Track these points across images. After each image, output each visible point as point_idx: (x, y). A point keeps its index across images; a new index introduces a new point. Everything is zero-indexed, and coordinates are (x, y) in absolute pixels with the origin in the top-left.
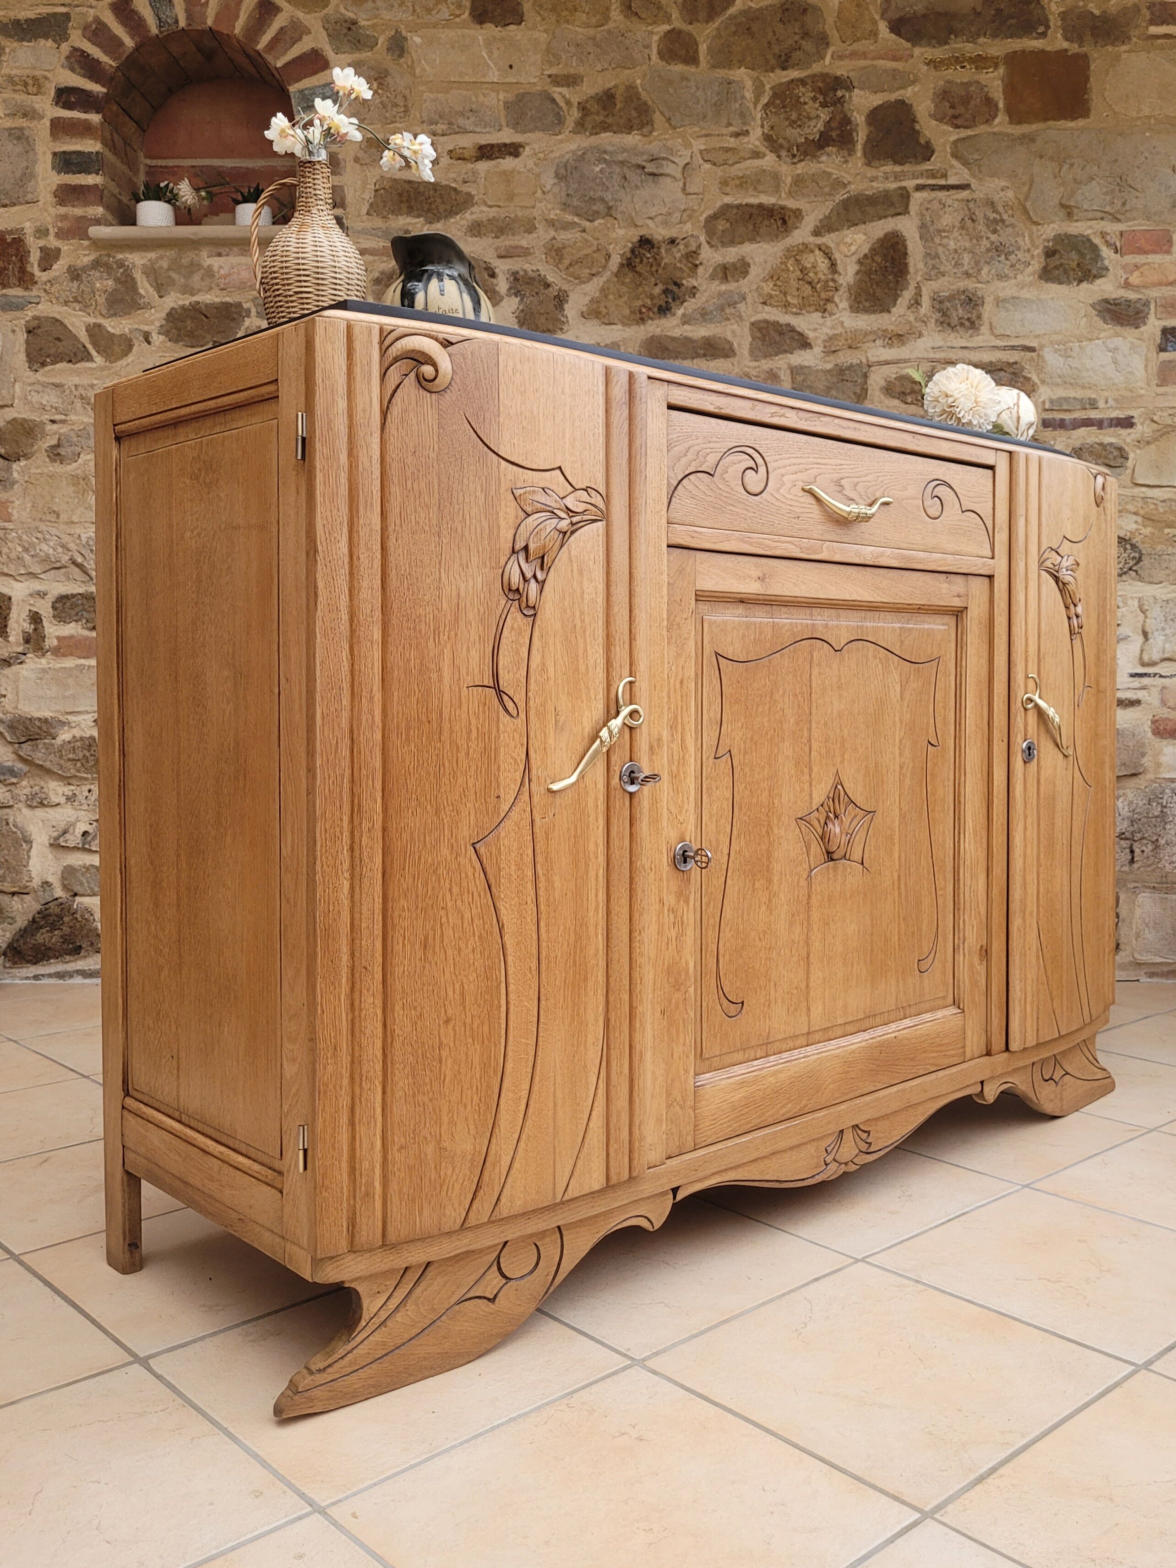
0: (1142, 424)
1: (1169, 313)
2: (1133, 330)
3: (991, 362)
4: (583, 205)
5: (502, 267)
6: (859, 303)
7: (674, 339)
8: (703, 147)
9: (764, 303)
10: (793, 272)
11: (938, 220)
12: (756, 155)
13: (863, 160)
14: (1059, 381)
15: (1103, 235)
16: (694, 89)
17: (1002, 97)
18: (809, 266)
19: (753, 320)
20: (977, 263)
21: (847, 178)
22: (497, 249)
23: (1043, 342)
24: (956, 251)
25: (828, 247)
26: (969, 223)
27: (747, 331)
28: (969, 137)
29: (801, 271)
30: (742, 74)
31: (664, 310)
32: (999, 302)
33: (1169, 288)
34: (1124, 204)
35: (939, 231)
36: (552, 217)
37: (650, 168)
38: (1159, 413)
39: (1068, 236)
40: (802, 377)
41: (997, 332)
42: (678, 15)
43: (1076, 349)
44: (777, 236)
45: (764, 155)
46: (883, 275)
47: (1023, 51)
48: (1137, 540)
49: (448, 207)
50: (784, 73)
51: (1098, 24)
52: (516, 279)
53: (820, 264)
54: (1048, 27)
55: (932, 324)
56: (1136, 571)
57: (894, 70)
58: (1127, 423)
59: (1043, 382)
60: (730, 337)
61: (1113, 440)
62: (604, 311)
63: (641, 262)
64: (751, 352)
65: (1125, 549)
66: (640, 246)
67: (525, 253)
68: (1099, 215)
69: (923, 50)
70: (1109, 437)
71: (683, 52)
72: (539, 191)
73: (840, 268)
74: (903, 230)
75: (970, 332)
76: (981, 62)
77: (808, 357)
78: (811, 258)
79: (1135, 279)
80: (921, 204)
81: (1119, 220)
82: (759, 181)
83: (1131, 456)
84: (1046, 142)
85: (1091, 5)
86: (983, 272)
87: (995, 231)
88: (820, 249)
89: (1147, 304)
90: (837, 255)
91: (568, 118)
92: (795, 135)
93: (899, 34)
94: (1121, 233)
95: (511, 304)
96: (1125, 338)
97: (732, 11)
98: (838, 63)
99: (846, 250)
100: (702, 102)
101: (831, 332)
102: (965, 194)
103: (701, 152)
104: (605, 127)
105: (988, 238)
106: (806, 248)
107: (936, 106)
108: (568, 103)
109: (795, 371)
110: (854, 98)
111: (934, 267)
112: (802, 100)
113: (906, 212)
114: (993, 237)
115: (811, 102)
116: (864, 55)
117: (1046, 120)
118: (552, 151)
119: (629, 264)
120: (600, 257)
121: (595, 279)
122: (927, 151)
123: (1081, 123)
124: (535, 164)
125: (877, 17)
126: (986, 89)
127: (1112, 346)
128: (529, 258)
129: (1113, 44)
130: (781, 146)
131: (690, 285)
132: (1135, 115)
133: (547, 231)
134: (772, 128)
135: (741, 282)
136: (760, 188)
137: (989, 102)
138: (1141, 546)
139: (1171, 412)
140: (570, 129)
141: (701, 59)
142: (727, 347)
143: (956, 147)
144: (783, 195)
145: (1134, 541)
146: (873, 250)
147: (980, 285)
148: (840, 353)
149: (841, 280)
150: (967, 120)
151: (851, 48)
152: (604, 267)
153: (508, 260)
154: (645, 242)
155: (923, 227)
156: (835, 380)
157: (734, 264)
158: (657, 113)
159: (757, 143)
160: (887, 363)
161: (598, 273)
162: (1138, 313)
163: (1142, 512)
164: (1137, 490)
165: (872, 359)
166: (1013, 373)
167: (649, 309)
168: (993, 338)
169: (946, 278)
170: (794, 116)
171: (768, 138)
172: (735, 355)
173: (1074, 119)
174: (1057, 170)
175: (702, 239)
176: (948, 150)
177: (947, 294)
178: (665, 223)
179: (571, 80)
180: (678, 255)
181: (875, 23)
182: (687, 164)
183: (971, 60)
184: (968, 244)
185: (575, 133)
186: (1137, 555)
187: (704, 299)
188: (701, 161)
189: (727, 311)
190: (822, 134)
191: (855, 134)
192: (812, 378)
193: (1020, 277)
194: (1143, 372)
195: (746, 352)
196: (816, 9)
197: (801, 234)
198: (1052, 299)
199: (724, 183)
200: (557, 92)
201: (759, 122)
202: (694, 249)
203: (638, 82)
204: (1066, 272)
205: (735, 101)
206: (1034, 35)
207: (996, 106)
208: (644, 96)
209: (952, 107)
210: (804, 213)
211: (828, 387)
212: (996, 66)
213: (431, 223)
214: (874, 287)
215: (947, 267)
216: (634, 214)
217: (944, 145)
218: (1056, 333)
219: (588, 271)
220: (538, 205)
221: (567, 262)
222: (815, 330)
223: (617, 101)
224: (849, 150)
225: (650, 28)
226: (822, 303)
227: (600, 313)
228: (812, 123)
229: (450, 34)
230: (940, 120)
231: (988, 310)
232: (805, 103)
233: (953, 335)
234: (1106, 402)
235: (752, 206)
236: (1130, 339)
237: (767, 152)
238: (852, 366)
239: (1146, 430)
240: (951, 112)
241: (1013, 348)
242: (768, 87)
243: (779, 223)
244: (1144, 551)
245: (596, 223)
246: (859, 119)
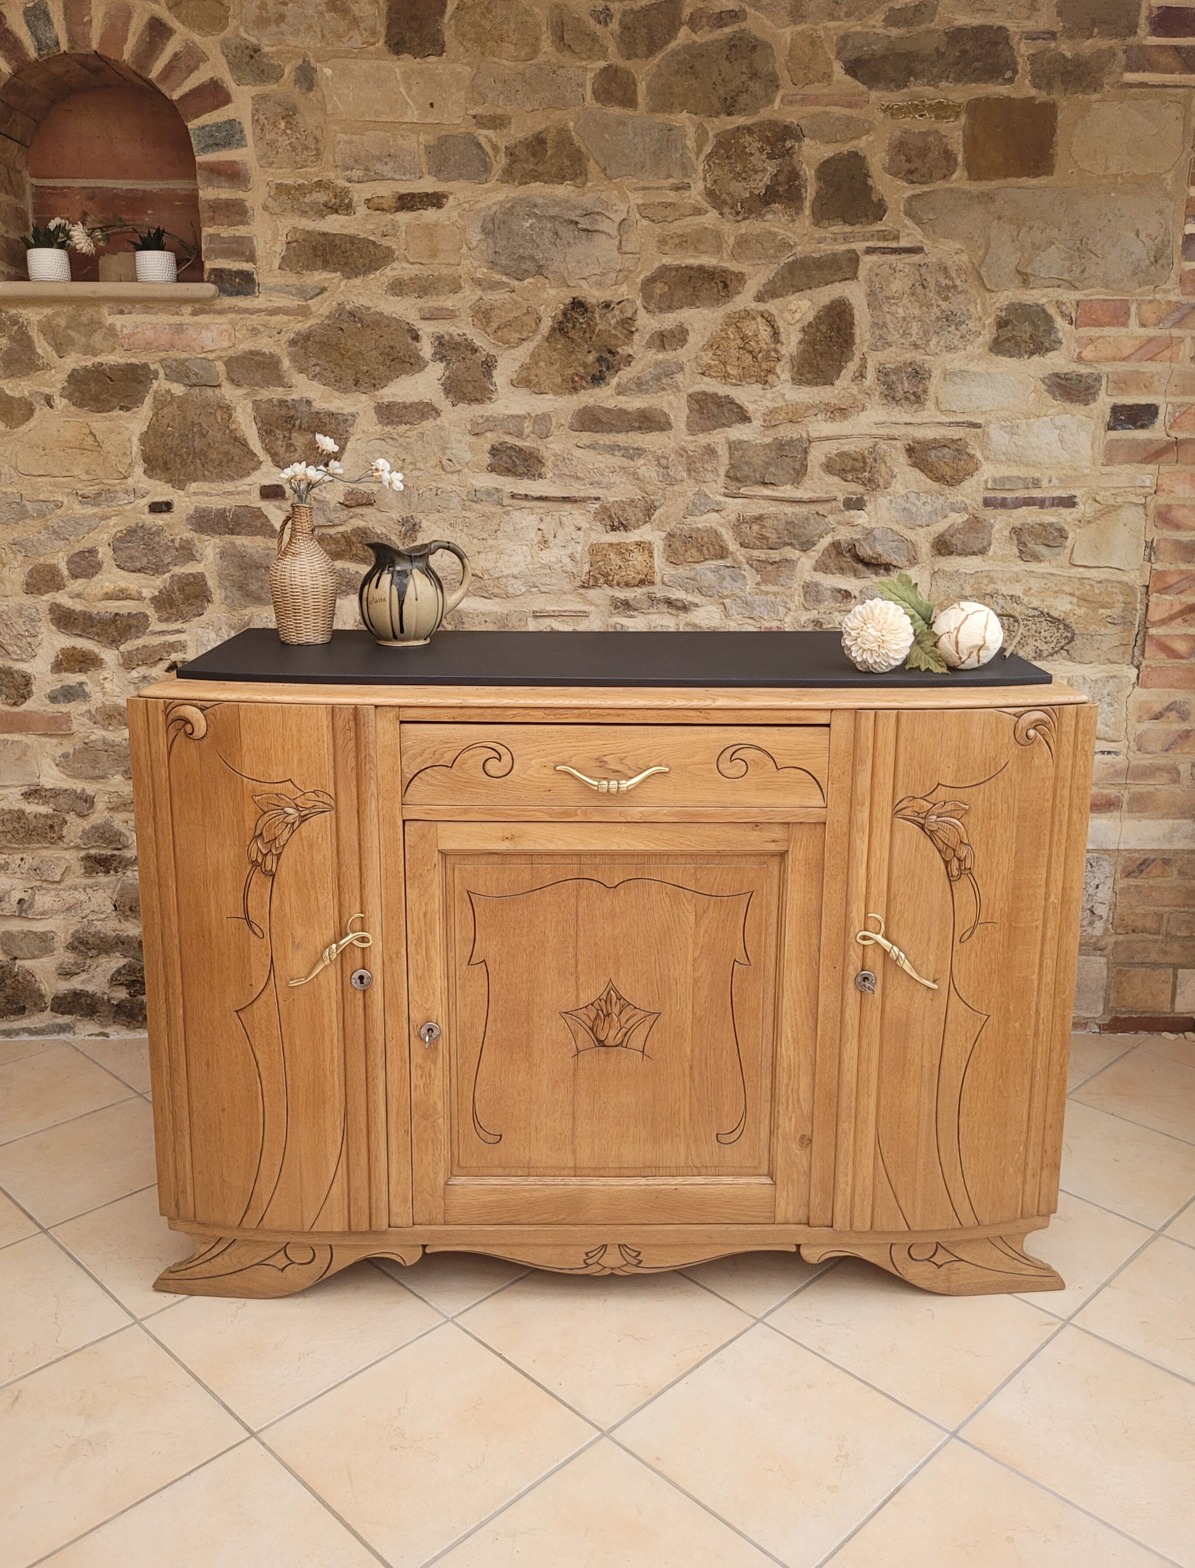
0: (1084, 504)
1: (1121, 389)
2: (1082, 407)
3: (935, 439)
4: (512, 263)
5: (427, 329)
6: (802, 374)
7: (608, 411)
8: (640, 202)
9: (703, 374)
10: (734, 340)
11: (887, 286)
12: (698, 211)
13: (811, 219)
14: (1003, 458)
15: (1059, 304)
16: (632, 135)
17: (961, 149)
18: (750, 334)
19: (690, 391)
20: (926, 333)
21: (793, 239)
22: (421, 310)
23: (990, 418)
24: (904, 319)
25: (771, 315)
26: (919, 289)
27: (684, 402)
28: (925, 194)
29: (742, 339)
30: (683, 119)
31: (598, 379)
32: (947, 375)
33: (1123, 363)
34: (1083, 272)
35: (888, 298)
36: (479, 276)
37: (584, 223)
38: (1103, 493)
39: (1022, 306)
40: (740, 453)
41: (942, 407)
42: (616, 50)
43: (1023, 427)
44: (718, 300)
45: (706, 212)
46: (828, 346)
47: (987, 98)
48: (1071, 620)
49: (367, 262)
50: (729, 119)
51: (1070, 68)
52: (441, 344)
53: (762, 332)
54: (1015, 72)
55: (876, 397)
56: (1067, 651)
57: (848, 118)
58: (1069, 502)
59: (986, 458)
60: (666, 410)
61: (1053, 520)
62: (535, 380)
63: (574, 327)
64: (688, 425)
65: (1058, 629)
66: (573, 309)
67: (450, 315)
68: (1056, 282)
69: (880, 94)
70: (1050, 516)
71: (619, 94)
72: (465, 246)
73: (783, 337)
74: (850, 297)
75: (916, 406)
76: (942, 110)
77: (747, 431)
78: (753, 326)
79: (1088, 353)
80: (871, 270)
81: (1076, 288)
82: (699, 241)
83: (1071, 535)
84: (1005, 202)
85: (1063, 46)
86: (931, 343)
87: (946, 299)
88: (763, 316)
89: (1098, 379)
90: (780, 323)
91: (495, 164)
92: (740, 189)
93: (854, 75)
94: (1078, 303)
95: (435, 371)
96: (1073, 415)
97: (673, 45)
98: (788, 109)
99: (790, 317)
100: (640, 151)
101: (771, 405)
102: (916, 258)
103: (638, 206)
104: (535, 177)
105: (938, 306)
106: (747, 315)
107: (891, 160)
108: (495, 148)
109: (733, 446)
110: (803, 149)
111: (881, 337)
112: (747, 150)
113: (854, 277)
114: (944, 305)
115: (757, 154)
116: (816, 100)
117: (1006, 176)
118: (478, 202)
119: (560, 329)
120: (530, 321)
121: (525, 344)
122: (878, 210)
123: (1043, 180)
124: (460, 216)
125: (832, 57)
126: (945, 140)
127: (1059, 424)
128: (456, 320)
129: (1083, 92)
130: (724, 202)
131: (625, 354)
132: (1101, 173)
133: (473, 291)
134: (715, 181)
135: (680, 351)
136: (702, 247)
137: (948, 156)
138: (1074, 626)
139: (1114, 491)
140: (497, 177)
141: (640, 100)
142: (663, 420)
143: (910, 205)
144: (725, 257)
145: (1068, 621)
146: (817, 317)
147: (927, 357)
148: (780, 428)
149: (784, 351)
150: (923, 176)
151: (801, 92)
152: (535, 332)
153: (432, 322)
154: (578, 305)
155: (871, 294)
156: (773, 455)
157: (671, 331)
158: (592, 161)
159: (699, 198)
160: (828, 439)
161: (528, 337)
162: (1089, 388)
163: (1077, 593)
164: (1074, 571)
165: (814, 434)
166: (957, 450)
167: (582, 378)
168: (938, 413)
169: (893, 349)
170: (738, 169)
171: (710, 194)
172: (671, 428)
173: (1036, 175)
174: (1015, 234)
175: (639, 303)
176: (902, 208)
177: (893, 366)
178: (600, 284)
179: (497, 122)
180: (613, 321)
181: (830, 64)
182: (624, 220)
183: (931, 108)
184: (917, 312)
185: (503, 182)
186: (1069, 635)
187: (639, 368)
188: (638, 217)
189: (664, 381)
190: (768, 188)
191: (803, 190)
192: (750, 453)
193: (969, 348)
194: (1089, 451)
195: (683, 426)
196: (766, 46)
197: (744, 300)
198: (1001, 373)
199: (663, 241)
200: (484, 135)
201: (701, 174)
202: (630, 316)
203: (571, 124)
204: (1017, 344)
205: (676, 150)
206: (1000, 80)
207: (955, 160)
208: (577, 141)
209: (909, 161)
210: (747, 277)
211: (767, 463)
212: (957, 116)
213: (348, 278)
214: (819, 358)
215: (894, 336)
216: (566, 274)
217: (897, 201)
218: (1003, 409)
219: (517, 335)
220: (463, 262)
221: (495, 325)
222: (755, 401)
223: (548, 147)
224: (797, 208)
225: (584, 63)
226: (763, 374)
227: (530, 382)
228: (758, 177)
229: (361, 66)
230: (895, 175)
231: (934, 385)
232: (752, 154)
233: (897, 409)
234: (1050, 481)
235: (692, 268)
236: (1078, 416)
237: (710, 208)
238: (792, 440)
239: (1088, 510)
240: (907, 166)
241: (958, 424)
242: (711, 134)
243: (721, 285)
244: (1077, 632)
245: (526, 282)
246: (808, 172)
